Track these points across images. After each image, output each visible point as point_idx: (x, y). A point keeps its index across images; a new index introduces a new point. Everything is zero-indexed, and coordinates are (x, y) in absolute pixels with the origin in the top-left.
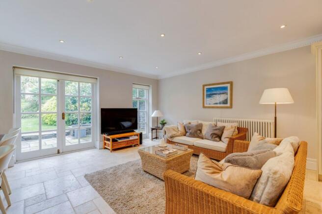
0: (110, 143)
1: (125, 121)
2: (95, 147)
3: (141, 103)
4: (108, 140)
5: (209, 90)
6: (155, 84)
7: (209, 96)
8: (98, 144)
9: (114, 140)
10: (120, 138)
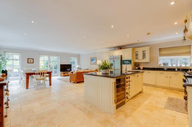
0: (63, 74)
1: (68, 69)
2: (58, 76)
3: (74, 63)
4: (62, 73)
5: (92, 59)
6: (78, 56)
7: (92, 61)
8: (59, 75)
9: (64, 73)
10: (66, 73)
